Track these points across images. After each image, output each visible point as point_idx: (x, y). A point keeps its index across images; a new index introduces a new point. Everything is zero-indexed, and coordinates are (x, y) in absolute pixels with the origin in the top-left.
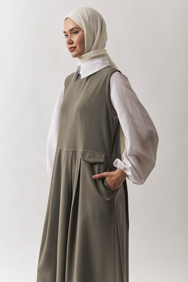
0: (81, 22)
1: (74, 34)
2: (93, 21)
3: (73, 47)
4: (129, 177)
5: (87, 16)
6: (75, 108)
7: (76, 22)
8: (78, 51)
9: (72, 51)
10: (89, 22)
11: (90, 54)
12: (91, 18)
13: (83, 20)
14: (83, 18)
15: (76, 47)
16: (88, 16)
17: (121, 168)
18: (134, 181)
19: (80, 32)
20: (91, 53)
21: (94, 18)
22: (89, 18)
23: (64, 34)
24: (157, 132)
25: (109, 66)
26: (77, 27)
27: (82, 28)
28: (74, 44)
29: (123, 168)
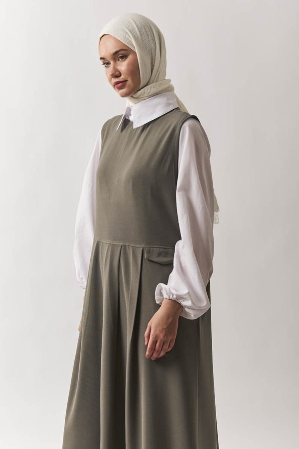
0: (130, 38)
1: (120, 60)
2: (147, 35)
3: (121, 80)
5: (136, 29)
6: (124, 175)
7: (122, 41)
8: (129, 86)
9: (119, 88)
10: (142, 38)
11: (149, 90)
12: (144, 30)
13: (132, 35)
14: (131, 33)
15: (127, 81)
16: (138, 29)
19: (130, 57)
20: (151, 88)
21: (147, 30)
22: (140, 31)
23: (101, 62)
25: (177, 109)
26: (124, 48)
27: (132, 48)
28: (122, 76)
29: (175, 297)
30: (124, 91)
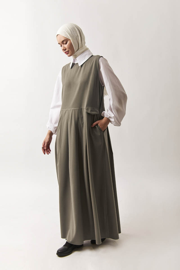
0: (67, 35)
2: (74, 32)
4: (112, 122)
7: (64, 36)
8: (70, 52)
9: (67, 54)
10: (72, 33)
13: (68, 33)
17: (107, 117)
18: (115, 124)
19: (68, 42)
22: (70, 31)
24: (126, 93)
25: (92, 56)
26: (65, 39)
27: (68, 38)
28: (67, 50)
29: (108, 117)
30: (69, 55)
